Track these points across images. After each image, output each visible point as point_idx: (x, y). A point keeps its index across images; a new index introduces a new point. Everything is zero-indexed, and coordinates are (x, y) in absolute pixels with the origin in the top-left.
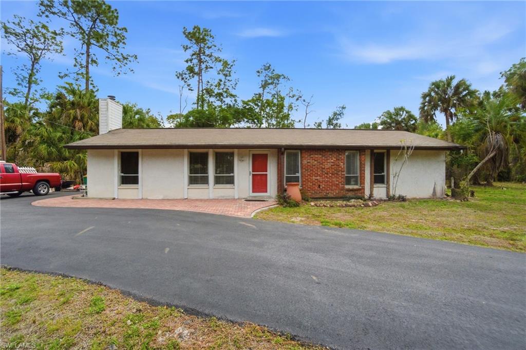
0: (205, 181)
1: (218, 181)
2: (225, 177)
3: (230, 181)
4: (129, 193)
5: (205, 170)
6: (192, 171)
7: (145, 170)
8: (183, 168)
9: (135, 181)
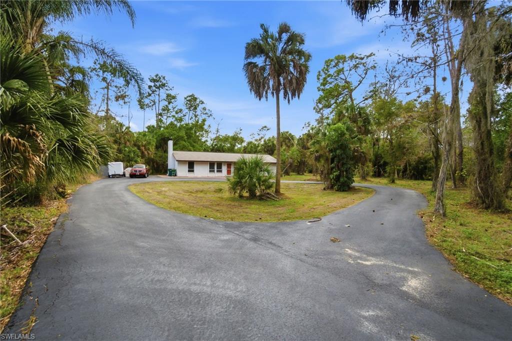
0: (214, 171)
1: (218, 171)
2: (220, 171)
3: (221, 171)
4: (191, 175)
5: (214, 168)
6: (210, 168)
7: (196, 168)
8: (207, 168)
9: (193, 171)
